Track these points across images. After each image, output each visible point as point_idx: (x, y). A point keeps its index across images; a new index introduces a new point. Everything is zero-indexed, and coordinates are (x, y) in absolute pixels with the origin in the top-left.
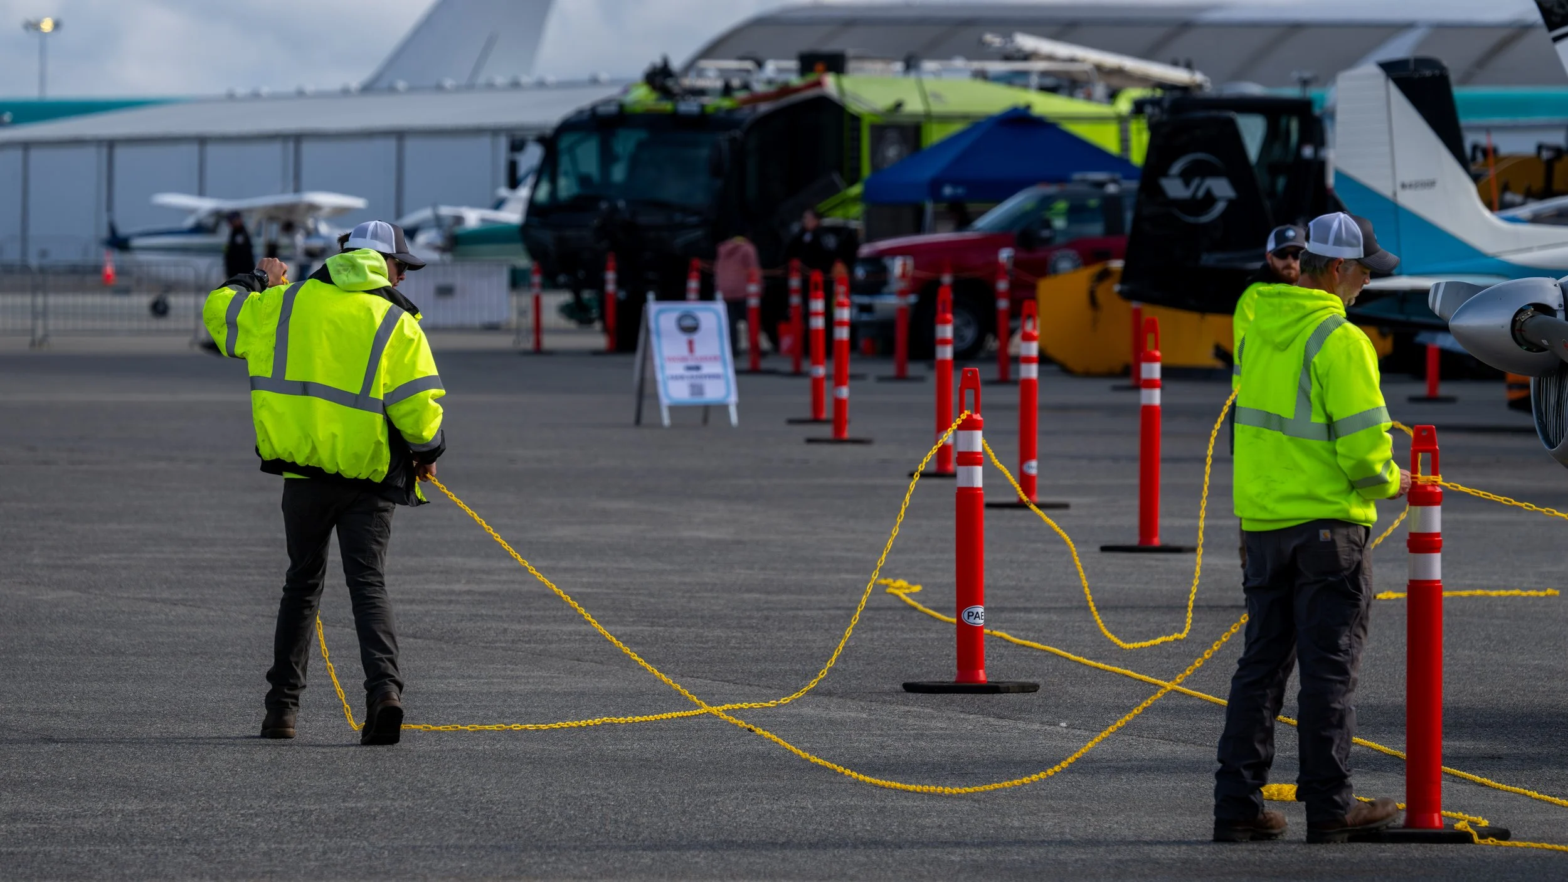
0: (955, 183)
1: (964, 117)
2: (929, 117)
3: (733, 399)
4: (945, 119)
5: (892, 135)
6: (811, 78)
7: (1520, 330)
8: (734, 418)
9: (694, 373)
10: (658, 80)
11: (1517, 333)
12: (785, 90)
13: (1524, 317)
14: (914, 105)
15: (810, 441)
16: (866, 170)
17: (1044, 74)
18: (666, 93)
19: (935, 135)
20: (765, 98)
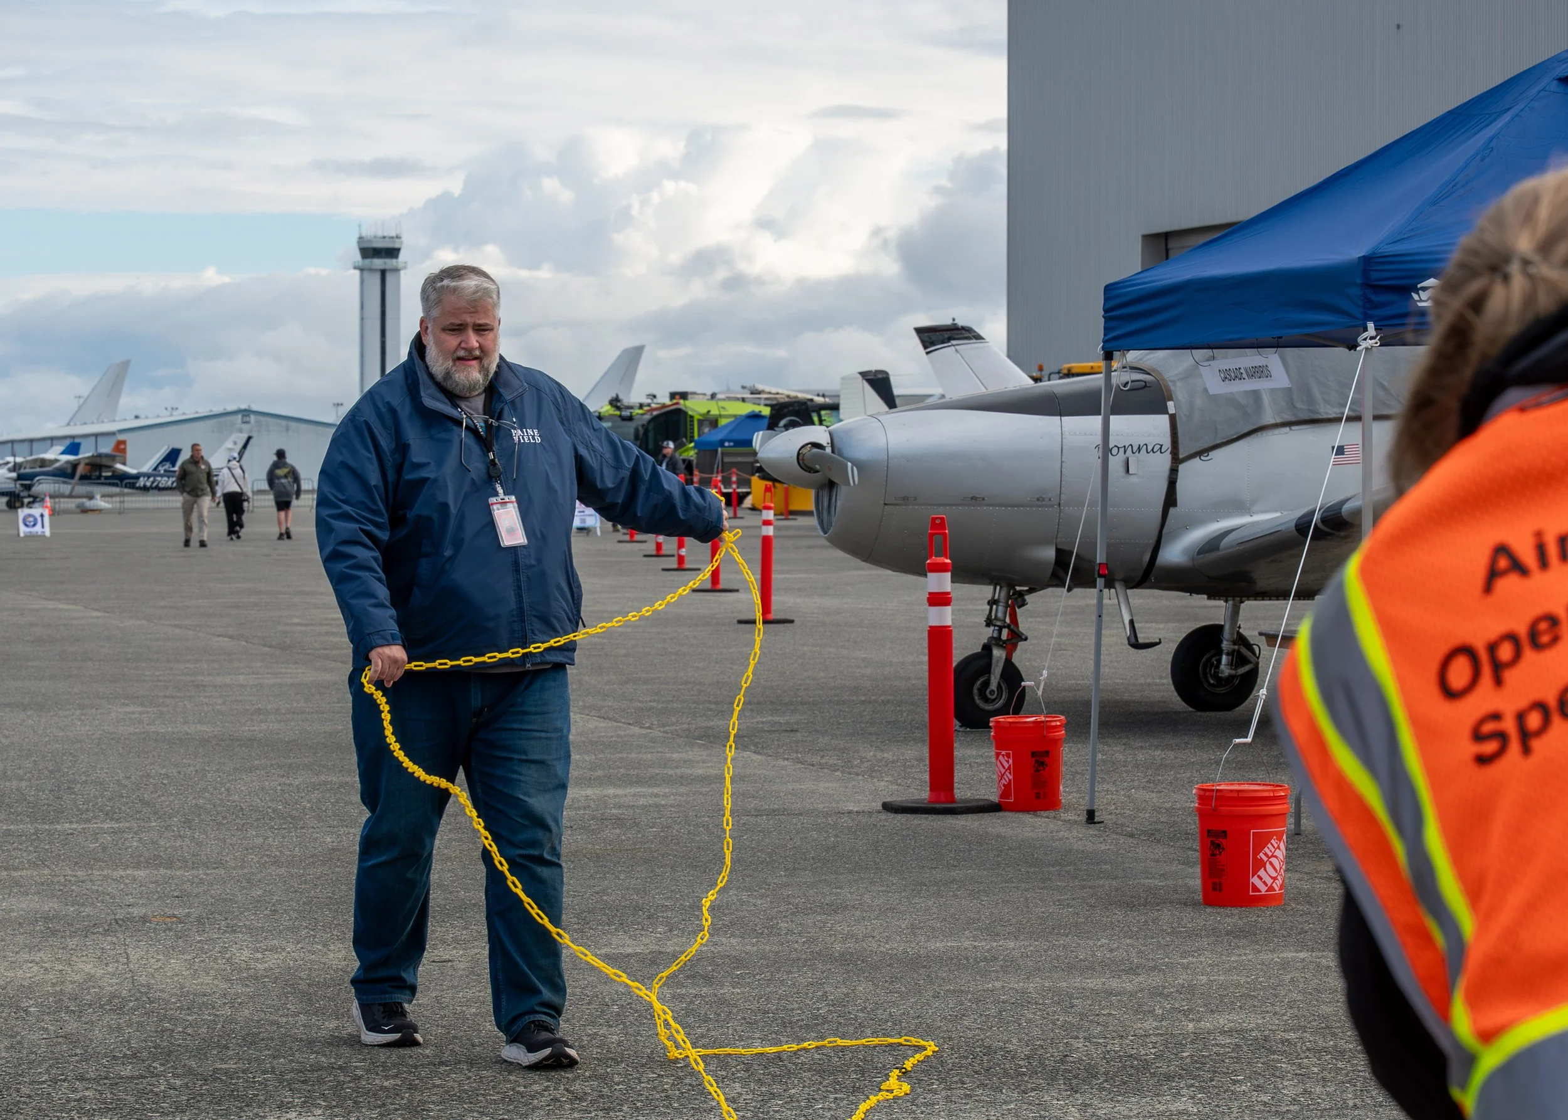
0: (729, 441)
1: (735, 416)
2: (720, 416)
3: (598, 525)
4: (727, 416)
5: (706, 423)
6: (675, 401)
7: (803, 459)
8: (599, 533)
9: (582, 514)
10: (614, 403)
11: (801, 462)
12: (664, 406)
13: (804, 451)
14: (715, 412)
15: (620, 542)
16: (696, 437)
17: (766, 399)
18: (618, 408)
19: (723, 422)
20: (656, 409)
